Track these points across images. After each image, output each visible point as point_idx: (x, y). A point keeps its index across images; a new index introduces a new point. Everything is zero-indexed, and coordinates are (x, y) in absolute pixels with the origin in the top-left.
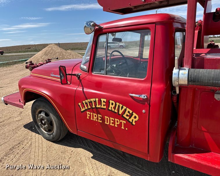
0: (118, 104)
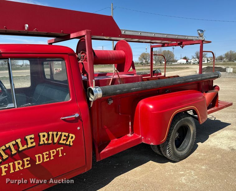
0: (51, 133)
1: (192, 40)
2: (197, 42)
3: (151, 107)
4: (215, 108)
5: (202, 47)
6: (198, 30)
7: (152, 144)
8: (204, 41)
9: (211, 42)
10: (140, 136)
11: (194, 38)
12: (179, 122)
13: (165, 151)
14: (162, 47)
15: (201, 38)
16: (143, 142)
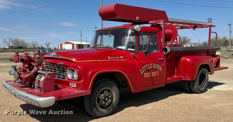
0: (156, 64)
1: (202, 25)
2: (208, 26)
3: (188, 60)
4: (218, 68)
5: (210, 29)
6: (208, 19)
7: (189, 80)
8: (212, 25)
9: (215, 26)
10: (182, 76)
11: (203, 24)
12: (201, 70)
13: (193, 86)
14: (181, 29)
15: (210, 24)
16: (183, 80)
